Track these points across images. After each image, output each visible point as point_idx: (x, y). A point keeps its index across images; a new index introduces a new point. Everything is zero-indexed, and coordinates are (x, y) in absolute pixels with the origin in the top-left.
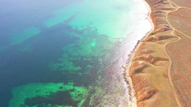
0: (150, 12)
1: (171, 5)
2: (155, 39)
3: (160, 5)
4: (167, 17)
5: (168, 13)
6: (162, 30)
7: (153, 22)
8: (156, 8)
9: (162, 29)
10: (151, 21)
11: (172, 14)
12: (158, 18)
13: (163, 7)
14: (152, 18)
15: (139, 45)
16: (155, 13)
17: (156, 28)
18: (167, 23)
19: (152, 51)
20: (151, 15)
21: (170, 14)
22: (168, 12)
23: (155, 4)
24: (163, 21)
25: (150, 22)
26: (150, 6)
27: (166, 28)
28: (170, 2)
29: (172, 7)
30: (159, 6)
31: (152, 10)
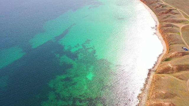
0: (158, 24)
1: (183, 16)
2: (173, 70)
3: (170, 16)
4: (181, 33)
5: (181, 28)
6: (179, 55)
7: (164, 39)
8: (165, 20)
9: (179, 53)
10: (161, 37)
11: (187, 29)
12: (171, 35)
13: (174, 18)
14: (162, 34)
15: (151, 77)
16: (165, 26)
17: (170, 50)
18: (183, 43)
19: (172, 95)
20: (159, 30)
21: (183, 28)
22: (181, 26)
23: (163, 13)
24: (178, 39)
25: (160, 40)
26: (157, 16)
27: (184, 51)
28: (181, 11)
29: (185, 19)
30: (168, 17)
31: (160, 22)
